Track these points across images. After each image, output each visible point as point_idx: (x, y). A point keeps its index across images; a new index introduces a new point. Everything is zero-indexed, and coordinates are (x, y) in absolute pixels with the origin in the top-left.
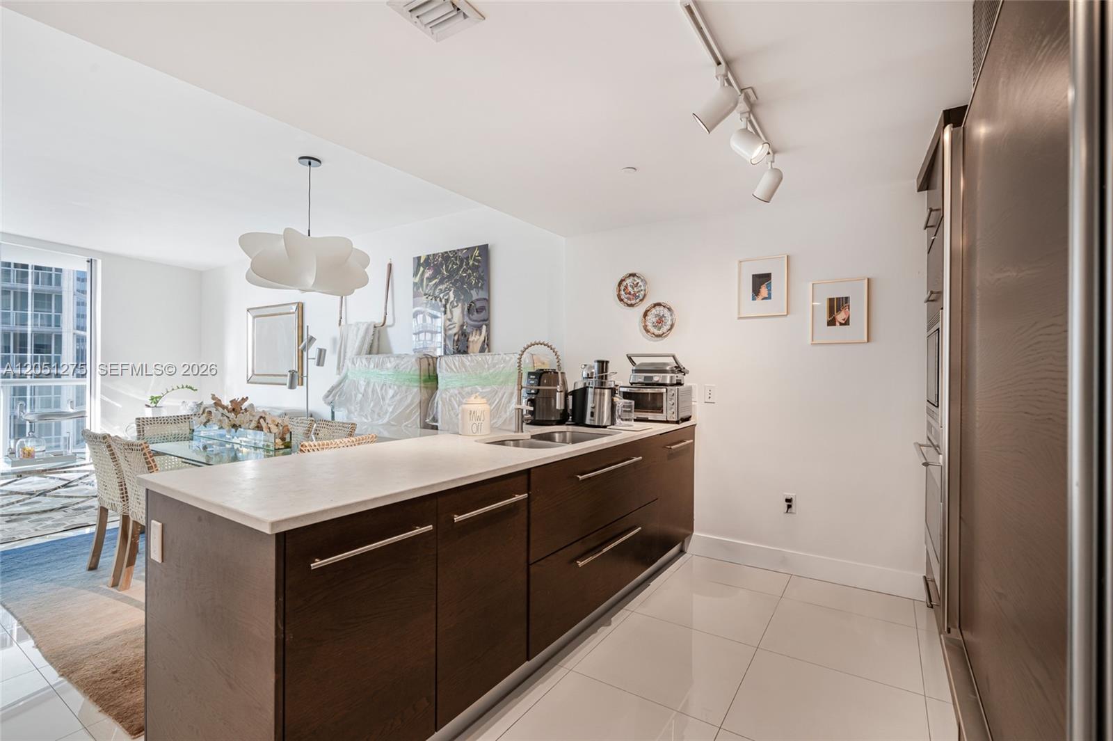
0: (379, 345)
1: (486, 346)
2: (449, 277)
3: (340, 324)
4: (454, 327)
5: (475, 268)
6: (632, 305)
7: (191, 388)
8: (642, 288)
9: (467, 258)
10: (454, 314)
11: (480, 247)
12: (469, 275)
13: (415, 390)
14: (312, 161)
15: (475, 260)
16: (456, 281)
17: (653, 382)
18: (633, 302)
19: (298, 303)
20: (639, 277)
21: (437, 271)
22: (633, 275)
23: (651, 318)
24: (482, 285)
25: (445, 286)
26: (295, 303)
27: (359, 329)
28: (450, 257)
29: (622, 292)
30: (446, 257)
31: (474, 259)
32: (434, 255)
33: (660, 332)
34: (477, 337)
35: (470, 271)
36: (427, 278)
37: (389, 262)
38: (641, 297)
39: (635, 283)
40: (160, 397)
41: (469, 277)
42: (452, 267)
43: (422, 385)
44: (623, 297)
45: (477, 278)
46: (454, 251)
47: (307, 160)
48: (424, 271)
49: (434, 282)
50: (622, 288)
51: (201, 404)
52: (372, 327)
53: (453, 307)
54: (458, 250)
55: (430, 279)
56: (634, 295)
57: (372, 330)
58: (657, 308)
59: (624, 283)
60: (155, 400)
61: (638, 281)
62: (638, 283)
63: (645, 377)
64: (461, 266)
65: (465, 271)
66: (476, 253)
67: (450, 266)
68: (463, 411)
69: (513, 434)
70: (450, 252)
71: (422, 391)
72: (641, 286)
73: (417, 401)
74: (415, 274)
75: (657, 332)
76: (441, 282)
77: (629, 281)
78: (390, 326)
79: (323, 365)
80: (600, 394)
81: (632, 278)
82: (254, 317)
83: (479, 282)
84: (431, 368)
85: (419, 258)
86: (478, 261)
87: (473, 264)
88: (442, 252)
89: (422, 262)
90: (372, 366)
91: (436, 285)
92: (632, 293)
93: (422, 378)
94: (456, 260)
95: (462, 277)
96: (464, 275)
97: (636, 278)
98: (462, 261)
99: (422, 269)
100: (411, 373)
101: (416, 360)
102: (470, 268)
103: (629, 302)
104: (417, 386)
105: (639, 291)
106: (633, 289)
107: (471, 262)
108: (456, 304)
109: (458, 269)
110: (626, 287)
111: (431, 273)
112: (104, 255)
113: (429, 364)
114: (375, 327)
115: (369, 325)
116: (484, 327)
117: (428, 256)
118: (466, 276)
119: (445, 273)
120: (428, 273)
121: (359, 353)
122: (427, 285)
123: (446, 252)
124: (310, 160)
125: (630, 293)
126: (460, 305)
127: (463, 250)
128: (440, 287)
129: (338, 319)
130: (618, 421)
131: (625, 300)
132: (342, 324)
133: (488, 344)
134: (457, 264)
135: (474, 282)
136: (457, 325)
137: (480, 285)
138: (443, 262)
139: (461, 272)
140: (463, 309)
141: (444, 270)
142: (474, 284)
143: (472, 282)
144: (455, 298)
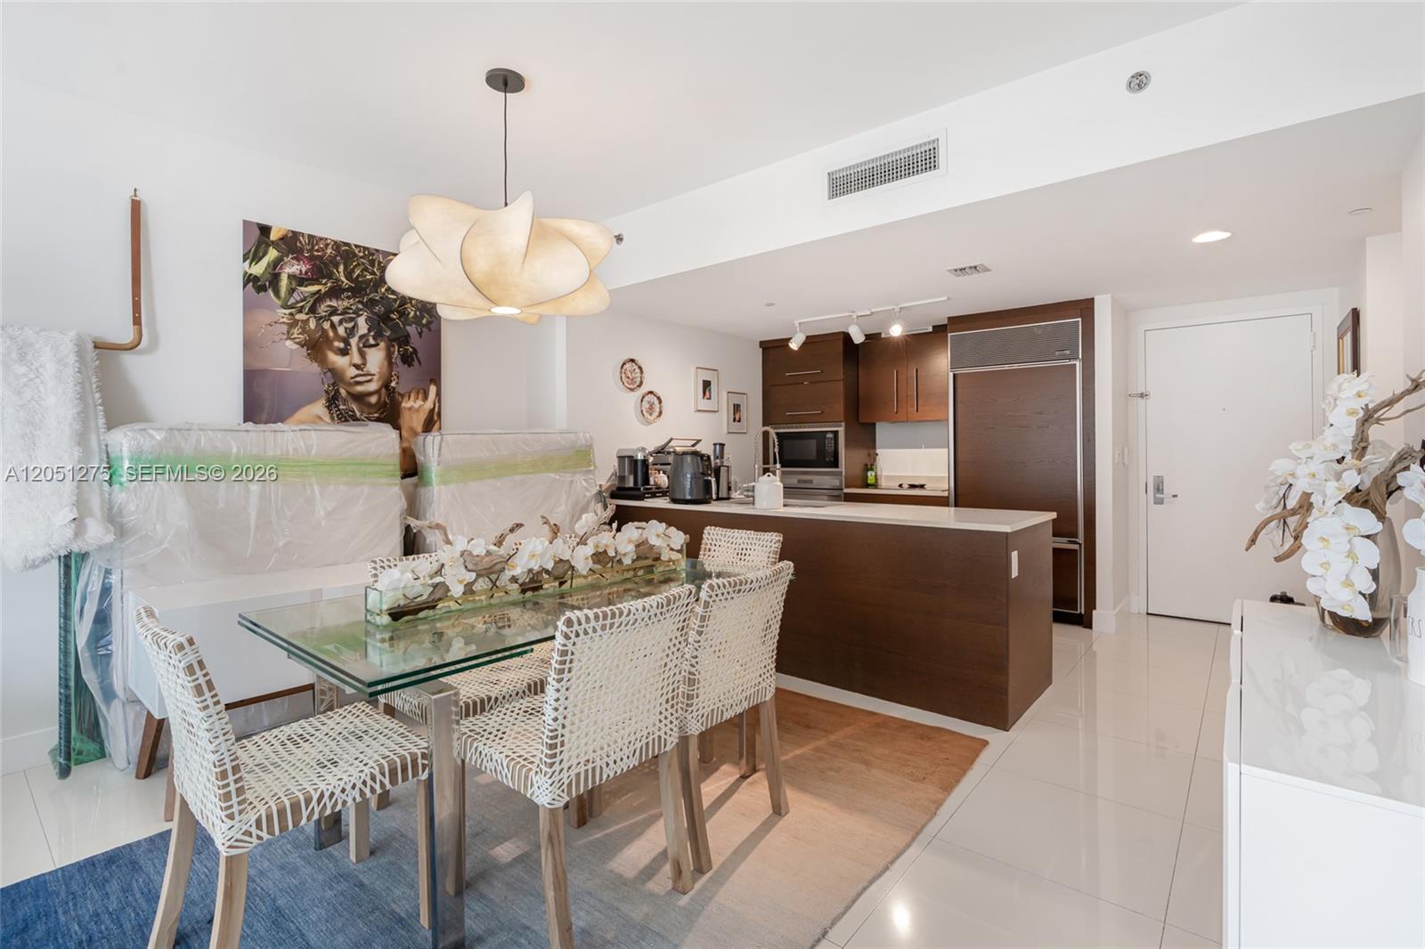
1: (435, 417)
10: (368, 358)
14: (510, 82)
16: (372, 302)
18: (632, 387)
20: (636, 364)
22: (634, 361)
23: (646, 405)
25: (346, 304)
28: (355, 255)
29: (623, 376)
34: (420, 402)
38: (638, 383)
44: (624, 380)
47: (501, 80)
50: (622, 371)
52: (90, 346)
53: (364, 346)
54: (377, 251)
56: (632, 380)
58: (650, 396)
59: (625, 367)
61: (635, 367)
62: (635, 370)
67: (357, 272)
72: (637, 373)
76: (335, 292)
77: (628, 366)
81: (631, 364)
92: (630, 378)
94: (373, 266)
97: (634, 364)
103: (629, 386)
105: (635, 378)
106: (632, 373)
108: (372, 341)
110: (625, 371)
114: (95, 348)
115: (80, 341)
116: (433, 390)
119: (343, 279)
120: (293, 268)
126: (382, 345)
128: (328, 302)
131: (626, 383)
133: (439, 414)
134: (375, 274)
135: (412, 313)
136: (375, 378)
137: (424, 321)
138: (338, 258)
139: (383, 290)
140: (389, 356)
141: (342, 274)
142: (413, 317)
143: (409, 313)
144: (369, 330)
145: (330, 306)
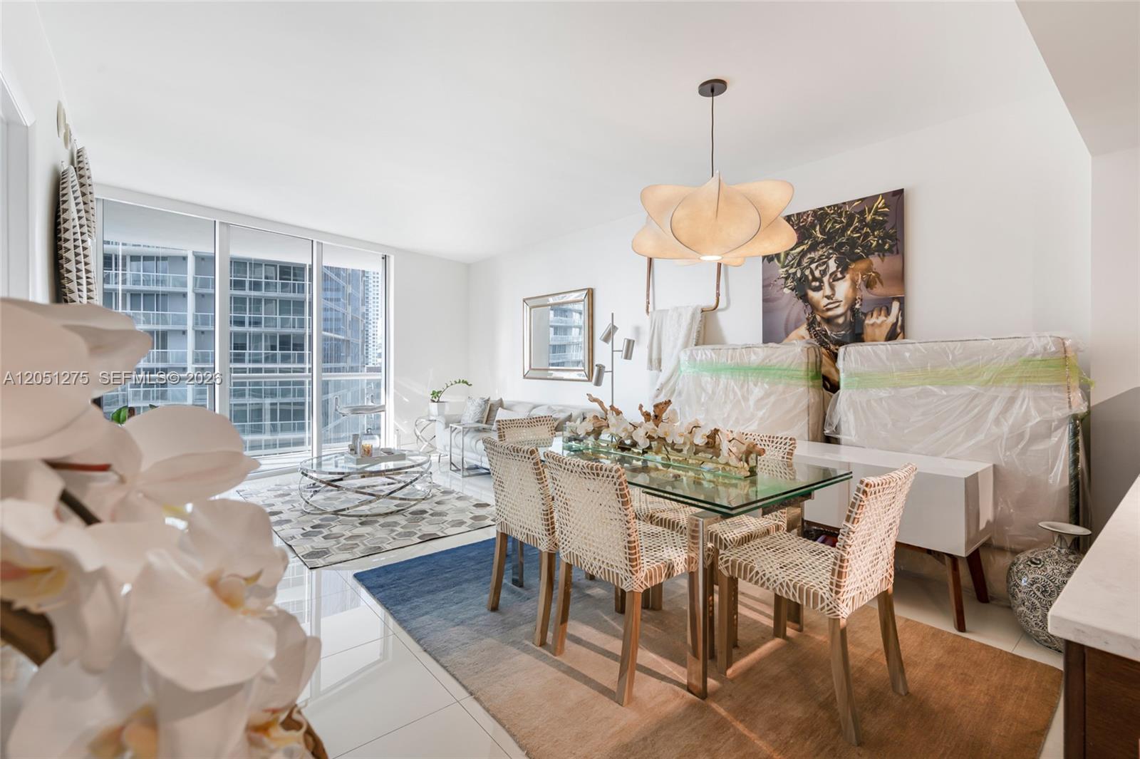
1: (899, 330)
2: (826, 242)
3: (647, 310)
4: (839, 306)
7: (465, 383)
11: (886, 195)
12: (867, 235)
13: (802, 389)
14: (717, 86)
16: (841, 245)
19: (589, 289)
24: (891, 247)
25: (820, 253)
26: (581, 290)
27: (680, 315)
28: (827, 214)
32: (798, 214)
34: (882, 318)
40: (440, 393)
43: (811, 383)
45: (880, 238)
47: (711, 86)
52: (699, 311)
53: (834, 281)
54: (844, 203)
57: (699, 316)
60: (436, 395)
64: (850, 224)
65: (856, 230)
66: (880, 203)
67: (829, 226)
70: (828, 207)
71: (810, 390)
73: (804, 403)
78: (722, 310)
79: (630, 359)
82: (531, 308)
83: (884, 243)
86: (884, 214)
88: (813, 209)
93: (810, 374)
94: (840, 216)
101: (802, 351)
102: (867, 225)
104: (804, 385)
107: (869, 218)
108: (839, 275)
109: (844, 230)
114: (703, 311)
115: (695, 309)
116: (896, 305)
118: (859, 237)
119: (819, 235)
121: (686, 344)
124: (713, 88)
126: (848, 276)
127: (851, 203)
128: (809, 256)
129: (645, 306)
132: (650, 310)
133: (903, 327)
134: (842, 222)
135: (875, 243)
136: (842, 303)
137: (886, 247)
138: (816, 221)
139: (849, 232)
140: (854, 283)
141: (818, 232)
142: (875, 246)
143: (872, 244)
144: (837, 268)
145: (809, 258)
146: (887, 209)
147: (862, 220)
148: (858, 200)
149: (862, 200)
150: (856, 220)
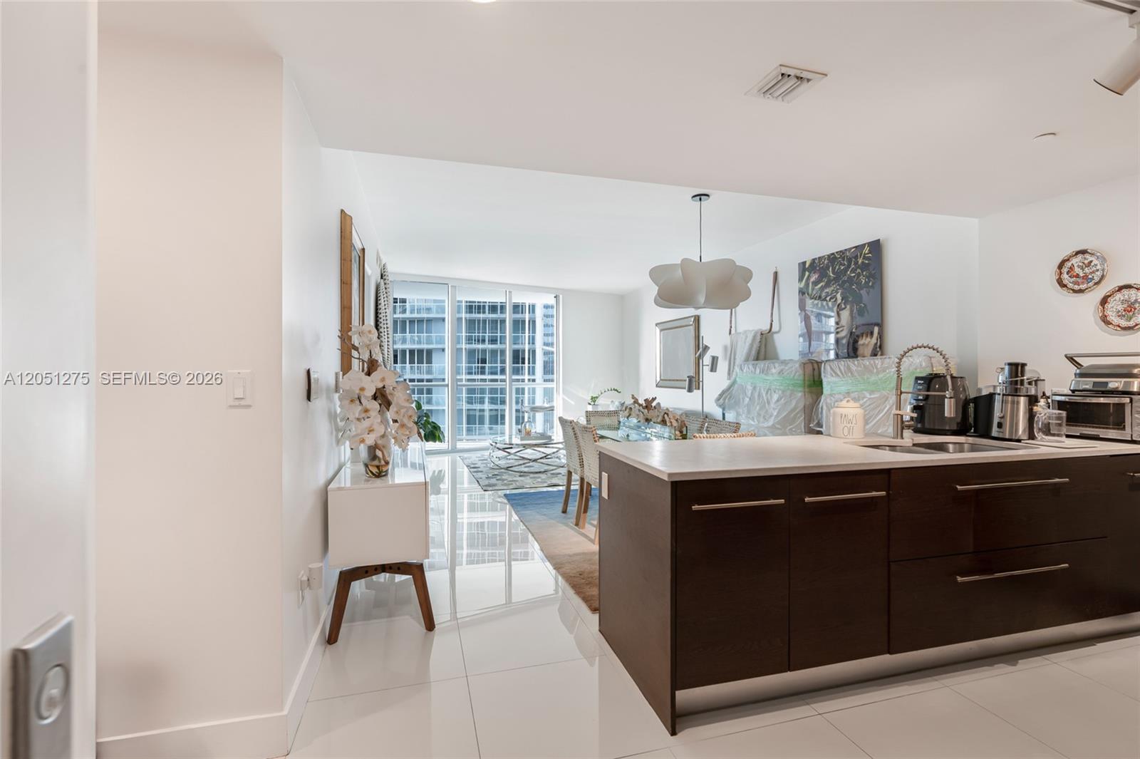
0: (765, 352)
1: (878, 349)
2: (836, 279)
3: (730, 333)
4: (842, 331)
5: (864, 267)
6: (1081, 291)
7: (616, 390)
8: (1099, 267)
9: (856, 257)
10: (842, 317)
11: (870, 244)
12: (859, 275)
13: (800, 395)
14: (702, 197)
15: (865, 258)
16: (844, 282)
17: (1108, 389)
18: (1083, 287)
19: (695, 316)
20: (1092, 254)
21: (823, 274)
22: (1084, 252)
23: (1115, 305)
24: (873, 284)
25: (832, 288)
26: (692, 316)
27: (747, 337)
28: (836, 258)
29: (1065, 276)
30: (832, 258)
31: (864, 256)
32: (819, 258)
33: (1131, 323)
34: (868, 339)
35: (859, 271)
36: (813, 283)
37: (774, 270)
38: (1096, 279)
39: (1086, 262)
40: (597, 397)
41: (858, 277)
42: (839, 268)
43: (807, 390)
44: (1065, 282)
45: (867, 277)
46: (841, 251)
47: (698, 198)
48: (809, 276)
49: (820, 286)
50: (1065, 270)
51: (624, 403)
52: (759, 334)
53: (840, 310)
54: (845, 250)
55: (815, 283)
56: (1086, 278)
57: (759, 337)
58: (1125, 292)
59: (1069, 264)
60: (594, 399)
61: (1090, 259)
62: (1091, 262)
63: (1094, 383)
64: (849, 266)
65: (853, 271)
66: (866, 250)
67: (837, 267)
68: (834, 413)
69: (892, 440)
70: (837, 252)
71: (807, 396)
72: (1096, 265)
73: (801, 405)
74: (801, 280)
75: (1124, 323)
76: (827, 285)
77: (1076, 261)
78: (776, 333)
79: (715, 371)
80: (1013, 402)
81: (1080, 257)
82: (661, 330)
83: (870, 281)
84: (816, 373)
85: (804, 263)
86: (868, 259)
87: (863, 262)
88: (828, 254)
89: (807, 266)
90: (758, 371)
91: (822, 289)
92: (1081, 275)
93: (807, 383)
94: (844, 260)
95: (850, 277)
96: (853, 275)
97: (1087, 256)
98: (850, 260)
99: (807, 273)
100: (796, 378)
101: (800, 365)
102: (859, 267)
103: (1076, 287)
104: (801, 391)
105: (1093, 272)
106: (1083, 269)
107: (860, 261)
108: (843, 306)
109: (846, 270)
110: (1071, 268)
111: (817, 276)
112: (564, 291)
113: (814, 369)
114: (762, 334)
115: (756, 333)
116: (876, 330)
117: (814, 260)
118: (854, 276)
119: (831, 275)
120: (814, 277)
121: (747, 360)
122: (813, 289)
123: (833, 254)
124: (700, 196)
125: (1077, 276)
126: (848, 307)
127: (851, 249)
128: (826, 290)
129: (729, 328)
130: (1039, 435)
131: (1070, 285)
132: (732, 333)
133: (880, 347)
134: (845, 265)
135: (864, 281)
136: (845, 328)
137: (870, 284)
138: (829, 264)
139: (849, 273)
140: (852, 311)
141: (831, 272)
142: (864, 284)
143: (862, 281)
144: (842, 300)
146: (870, 255)
147: (856, 263)
148: (854, 248)
149: (856, 247)
150: (853, 263)
